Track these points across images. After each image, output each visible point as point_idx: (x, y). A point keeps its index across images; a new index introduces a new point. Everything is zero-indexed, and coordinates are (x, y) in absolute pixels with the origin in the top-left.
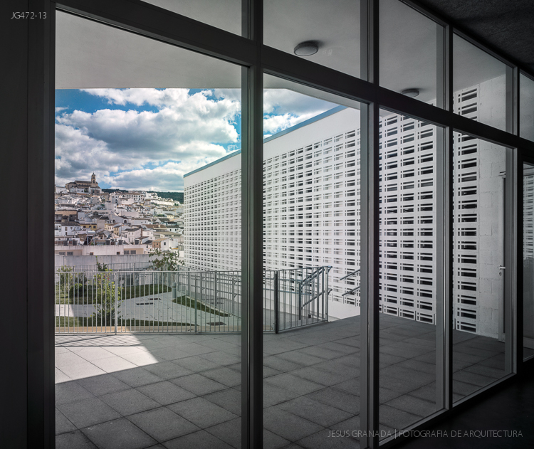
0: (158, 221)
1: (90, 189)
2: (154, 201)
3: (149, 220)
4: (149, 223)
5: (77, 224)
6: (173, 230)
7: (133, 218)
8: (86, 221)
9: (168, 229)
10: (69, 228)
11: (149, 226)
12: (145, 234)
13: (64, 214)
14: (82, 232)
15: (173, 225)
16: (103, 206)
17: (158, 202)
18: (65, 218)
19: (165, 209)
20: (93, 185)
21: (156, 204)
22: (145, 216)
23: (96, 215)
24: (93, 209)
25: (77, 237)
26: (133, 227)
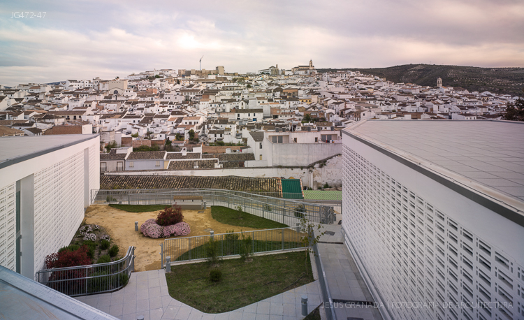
0: (359, 94)
1: (309, 71)
2: (358, 78)
3: (352, 95)
4: (351, 97)
5: (297, 99)
6: (372, 102)
7: (340, 93)
8: (305, 97)
9: (368, 102)
10: (291, 102)
11: (351, 100)
12: (348, 106)
13: (289, 91)
14: (300, 106)
15: (372, 98)
16: (318, 83)
17: (360, 78)
18: (289, 94)
19: (365, 84)
20: (311, 68)
21: (359, 80)
22: (350, 90)
23: (312, 92)
24: (311, 87)
25: (297, 109)
26: (339, 101)
